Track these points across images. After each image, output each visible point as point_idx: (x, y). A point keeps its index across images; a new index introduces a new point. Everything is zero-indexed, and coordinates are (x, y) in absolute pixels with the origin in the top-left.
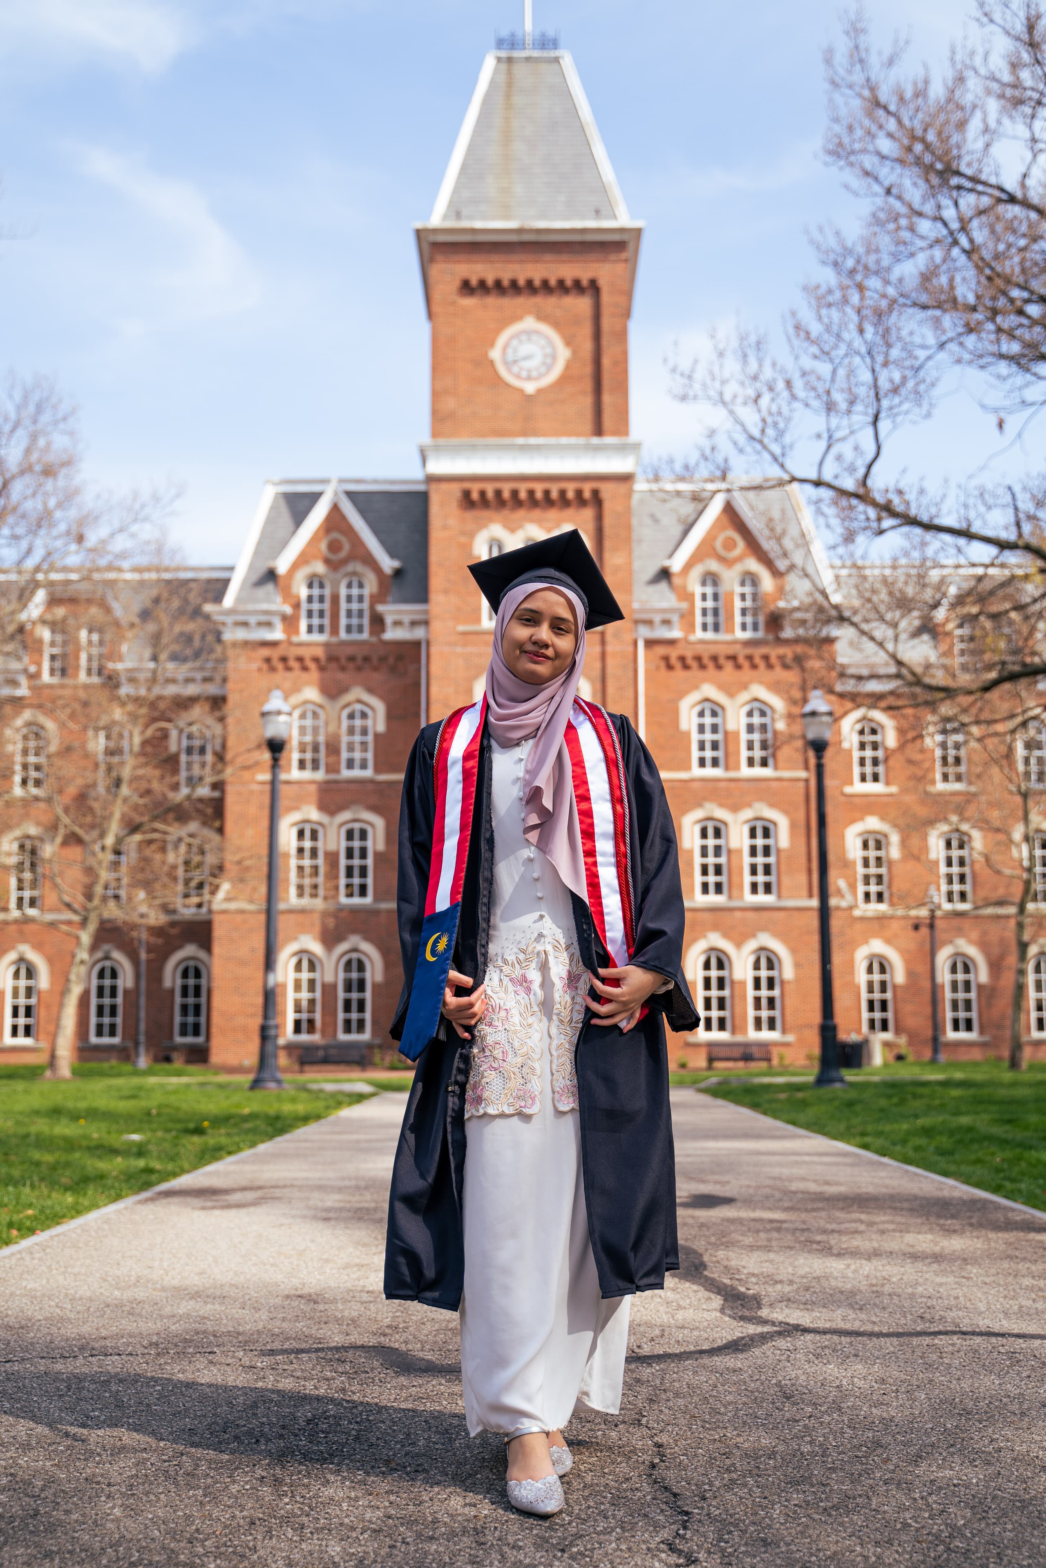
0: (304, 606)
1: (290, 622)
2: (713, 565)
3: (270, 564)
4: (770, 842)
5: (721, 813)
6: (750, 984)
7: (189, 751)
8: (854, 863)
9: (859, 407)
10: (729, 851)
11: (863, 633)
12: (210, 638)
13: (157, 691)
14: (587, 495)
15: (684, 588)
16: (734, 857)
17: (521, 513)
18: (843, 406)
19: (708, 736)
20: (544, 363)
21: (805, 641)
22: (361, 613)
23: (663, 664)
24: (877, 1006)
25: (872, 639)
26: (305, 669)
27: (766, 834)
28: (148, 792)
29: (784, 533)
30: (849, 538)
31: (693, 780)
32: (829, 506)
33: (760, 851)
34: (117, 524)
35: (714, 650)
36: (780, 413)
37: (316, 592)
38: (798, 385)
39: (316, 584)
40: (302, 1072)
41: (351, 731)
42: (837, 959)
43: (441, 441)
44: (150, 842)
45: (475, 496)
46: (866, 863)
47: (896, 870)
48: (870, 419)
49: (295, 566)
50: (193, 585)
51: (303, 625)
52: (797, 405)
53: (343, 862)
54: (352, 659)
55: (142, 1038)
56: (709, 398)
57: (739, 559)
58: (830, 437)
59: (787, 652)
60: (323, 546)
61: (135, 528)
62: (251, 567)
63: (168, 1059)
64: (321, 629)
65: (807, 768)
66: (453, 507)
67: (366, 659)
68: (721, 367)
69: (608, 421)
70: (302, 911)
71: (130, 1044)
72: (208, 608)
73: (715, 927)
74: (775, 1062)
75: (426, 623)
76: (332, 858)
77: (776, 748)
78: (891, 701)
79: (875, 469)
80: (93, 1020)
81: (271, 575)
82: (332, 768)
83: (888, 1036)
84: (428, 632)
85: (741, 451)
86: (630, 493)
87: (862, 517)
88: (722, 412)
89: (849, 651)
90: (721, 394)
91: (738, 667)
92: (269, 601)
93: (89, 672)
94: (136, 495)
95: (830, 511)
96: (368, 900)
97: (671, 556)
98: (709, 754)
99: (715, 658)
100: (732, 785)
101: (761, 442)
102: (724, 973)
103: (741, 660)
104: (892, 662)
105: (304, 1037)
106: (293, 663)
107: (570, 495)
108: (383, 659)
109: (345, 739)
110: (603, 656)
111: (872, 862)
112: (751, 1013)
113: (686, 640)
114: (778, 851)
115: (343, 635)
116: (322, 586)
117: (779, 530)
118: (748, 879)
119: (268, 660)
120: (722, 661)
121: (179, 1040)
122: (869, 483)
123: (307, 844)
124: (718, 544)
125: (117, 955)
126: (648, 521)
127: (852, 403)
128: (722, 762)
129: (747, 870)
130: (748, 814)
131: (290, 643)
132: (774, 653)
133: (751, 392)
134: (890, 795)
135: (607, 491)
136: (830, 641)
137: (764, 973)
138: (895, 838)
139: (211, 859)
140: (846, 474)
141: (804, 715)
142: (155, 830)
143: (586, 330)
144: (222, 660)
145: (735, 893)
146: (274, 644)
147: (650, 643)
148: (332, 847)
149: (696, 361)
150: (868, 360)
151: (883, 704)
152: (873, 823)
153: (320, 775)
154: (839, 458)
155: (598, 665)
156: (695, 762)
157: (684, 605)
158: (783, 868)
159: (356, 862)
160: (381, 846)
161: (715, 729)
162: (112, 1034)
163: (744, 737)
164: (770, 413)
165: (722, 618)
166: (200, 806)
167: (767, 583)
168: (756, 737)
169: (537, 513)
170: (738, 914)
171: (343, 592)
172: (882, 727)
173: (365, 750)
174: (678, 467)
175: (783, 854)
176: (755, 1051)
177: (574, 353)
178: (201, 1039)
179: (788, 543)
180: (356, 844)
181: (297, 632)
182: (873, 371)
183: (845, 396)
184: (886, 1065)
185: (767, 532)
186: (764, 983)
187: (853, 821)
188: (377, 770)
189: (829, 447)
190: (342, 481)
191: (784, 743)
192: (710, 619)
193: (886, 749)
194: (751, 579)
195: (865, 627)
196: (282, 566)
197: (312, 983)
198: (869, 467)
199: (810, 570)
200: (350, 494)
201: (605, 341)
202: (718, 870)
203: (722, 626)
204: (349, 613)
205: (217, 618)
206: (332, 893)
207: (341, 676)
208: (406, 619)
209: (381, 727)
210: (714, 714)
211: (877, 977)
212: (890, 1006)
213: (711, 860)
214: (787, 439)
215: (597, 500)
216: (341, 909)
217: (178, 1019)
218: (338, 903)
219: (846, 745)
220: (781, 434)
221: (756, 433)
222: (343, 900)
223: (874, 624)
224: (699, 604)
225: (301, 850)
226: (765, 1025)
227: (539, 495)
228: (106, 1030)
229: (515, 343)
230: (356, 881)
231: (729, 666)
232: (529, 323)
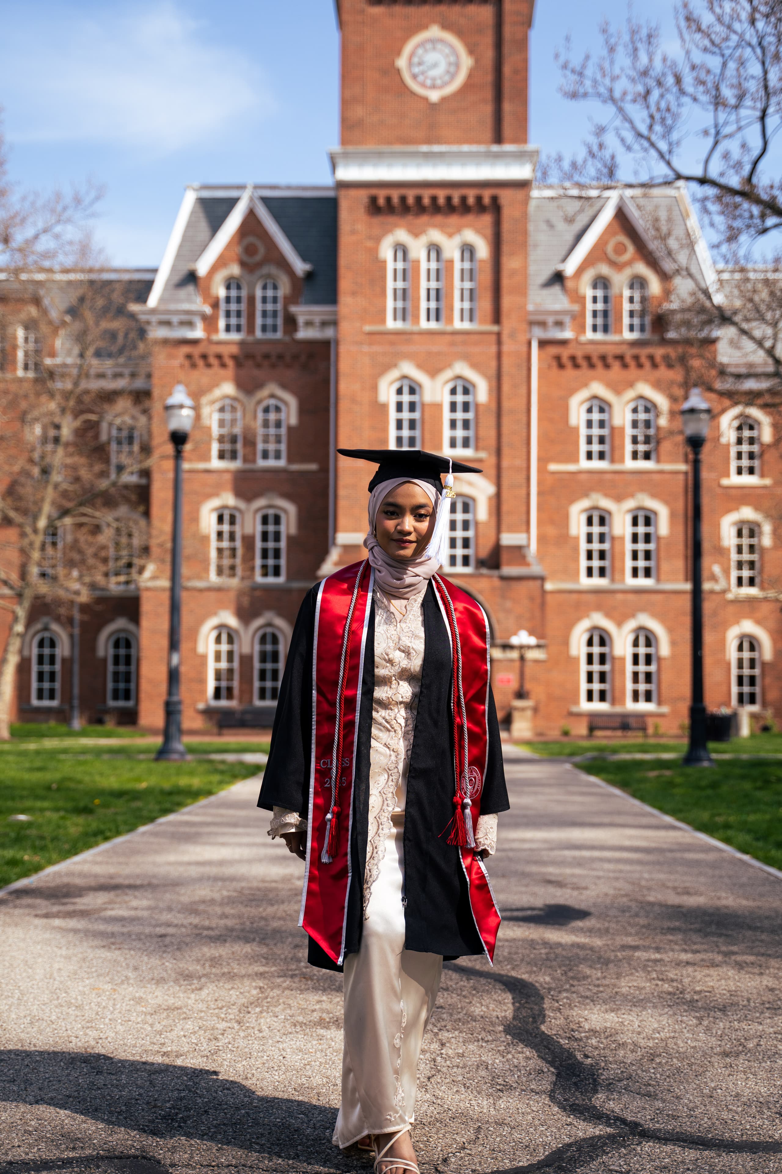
0: (223, 306)
1: (210, 322)
2: (604, 269)
3: (191, 266)
4: (651, 530)
5: (606, 503)
6: (629, 660)
7: (119, 443)
8: (729, 550)
9: (748, 102)
10: (613, 539)
11: (744, 332)
12: (132, 335)
13: (84, 385)
14: (487, 201)
15: (576, 291)
16: (617, 544)
17: (424, 219)
18: (733, 101)
19: (596, 431)
20: (448, 72)
21: (688, 342)
22: (275, 313)
23: (554, 364)
24: (746, 681)
25: (752, 338)
26: (223, 365)
27: (648, 522)
28: (77, 479)
29: (669, 234)
30: (732, 237)
31: (580, 472)
32: (714, 203)
33: (641, 538)
34: (40, 225)
35: (602, 349)
36: (668, 110)
37: (234, 293)
38: (688, 80)
39: (233, 286)
40: (220, 734)
41: (266, 424)
42: (709, 637)
43: (350, 148)
44: (80, 525)
45: (381, 202)
46: (740, 550)
47: (767, 557)
48: (758, 114)
49: (214, 269)
50: (117, 286)
51: (222, 323)
52: (686, 100)
53: (259, 544)
54: (266, 356)
55: (76, 702)
56: (599, 95)
57: (629, 263)
58: (717, 133)
59: (672, 352)
60: (238, 250)
61: (58, 229)
62: (174, 269)
63: (100, 721)
64: (238, 329)
65: (686, 461)
66: (361, 213)
67: (280, 357)
68: (612, 62)
69: (507, 130)
70: (219, 589)
71: (66, 707)
72: (134, 307)
73: (598, 608)
74: (650, 731)
75: (334, 323)
76: (248, 541)
77: (658, 442)
78: (767, 399)
79: (761, 166)
80: (34, 685)
81: (192, 278)
82: (249, 459)
83: (755, 708)
84: (336, 331)
85: (629, 148)
86: (527, 199)
87: (746, 215)
88: (611, 109)
89: (730, 351)
90: (611, 90)
91: (625, 366)
92: (189, 301)
93: (26, 367)
94: (58, 196)
95: (714, 208)
96: (281, 579)
97: (564, 260)
98: (596, 448)
99: (603, 358)
100: (617, 477)
101: (648, 139)
102: (605, 650)
103: (628, 359)
104: (770, 361)
105: (223, 703)
106: (213, 361)
107: (471, 201)
108: (295, 357)
109: (260, 431)
110: (499, 355)
111: (745, 549)
112: (629, 686)
113: (576, 340)
114: (658, 538)
115: (259, 334)
116: (239, 287)
117: (664, 229)
118: (629, 564)
119: (189, 357)
120: (610, 360)
121: (111, 703)
122: (755, 180)
123: (226, 528)
124: (610, 249)
125: (55, 627)
126: (544, 227)
127: (741, 97)
128: (607, 455)
129: (628, 556)
130: (630, 504)
131: (209, 341)
132: (659, 352)
133: (640, 88)
134: (765, 487)
135: (506, 196)
136: (713, 342)
137: (642, 650)
138: (767, 528)
139: (136, 542)
140: (732, 171)
141: (683, 412)
142: (84, 515)
143: (488, 40)
144: (143, 357)
145: (617, 576)
146: (195, 342)
147: (543, 344)
148: (248, 530)
149: (587, 58)
150: (759, 51)
151: (760, 401)
152: (747, 513)
153: (236, 465)
154: (726, 156)
155: (494, 364)
156: (583, 455)
157: (576, 307)
158: (663, 554)
159: (271, 545)
160: (293, 530)
161: (602, 424)
162: (52, 697)
163: (629, 432)
164: (658, 109)
165: (611, 320)
166: (125, 492)
167: (655, 286)
168: (640, 434)
169: (439, 219)
170: (619, 596)
171: (259, 293)
172: (759, 423)
173: (278, 441)
174: (566, 165)
175: (662, 542)
176: (632, 722)
177: (477, 61)
178: (131, 704)
179: (672, 243)
180: (271, 528)
181: (216, 330)
182: (763, 63)
183: (735, 91)
184: (753, 735)
185: (653, 232)
186: (642, 659)
187: (728, 511)
188: (291, 459)
189: (716, 143)
190: (256, 187)
191: (665, 438)
192: (600, 321)
193: (762, 445)
194: (639, 282)
195: (745, 326)
196: (203, 268)
197: (230, 655)
198: (755, 163)
199: (694, 270)
200: (265, 200)
201: (507, 49)
202: (602, 555)
203: (612, 327)
204: (264, 314)
205: (143, 318)
206: (248, 573)
207: (256, 372)
208: (317, 319)
209: (293, 420)
210: (602, 410)
211: (746, 655)
212: (758, 681)
213: (596, 546)
214: (675, 136)
215: (496, 207)
216: (255, 588)
217: (110, 685)
218: (255, 583)
219: (723, 440)
220: (668, 130)
221: (643, 129)
222: (259, 579)
223: (754, 324)
224: (590, 306)
225: (220, 534)
226: (642, 697)
227: (441, 201)
228: (46, 694)
229: (420, 51)
230: (271, 562)
231: (616, 366)
232: (435, 31)
